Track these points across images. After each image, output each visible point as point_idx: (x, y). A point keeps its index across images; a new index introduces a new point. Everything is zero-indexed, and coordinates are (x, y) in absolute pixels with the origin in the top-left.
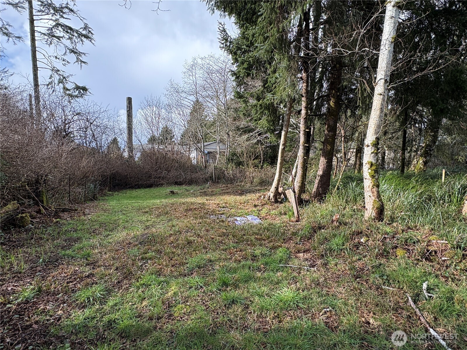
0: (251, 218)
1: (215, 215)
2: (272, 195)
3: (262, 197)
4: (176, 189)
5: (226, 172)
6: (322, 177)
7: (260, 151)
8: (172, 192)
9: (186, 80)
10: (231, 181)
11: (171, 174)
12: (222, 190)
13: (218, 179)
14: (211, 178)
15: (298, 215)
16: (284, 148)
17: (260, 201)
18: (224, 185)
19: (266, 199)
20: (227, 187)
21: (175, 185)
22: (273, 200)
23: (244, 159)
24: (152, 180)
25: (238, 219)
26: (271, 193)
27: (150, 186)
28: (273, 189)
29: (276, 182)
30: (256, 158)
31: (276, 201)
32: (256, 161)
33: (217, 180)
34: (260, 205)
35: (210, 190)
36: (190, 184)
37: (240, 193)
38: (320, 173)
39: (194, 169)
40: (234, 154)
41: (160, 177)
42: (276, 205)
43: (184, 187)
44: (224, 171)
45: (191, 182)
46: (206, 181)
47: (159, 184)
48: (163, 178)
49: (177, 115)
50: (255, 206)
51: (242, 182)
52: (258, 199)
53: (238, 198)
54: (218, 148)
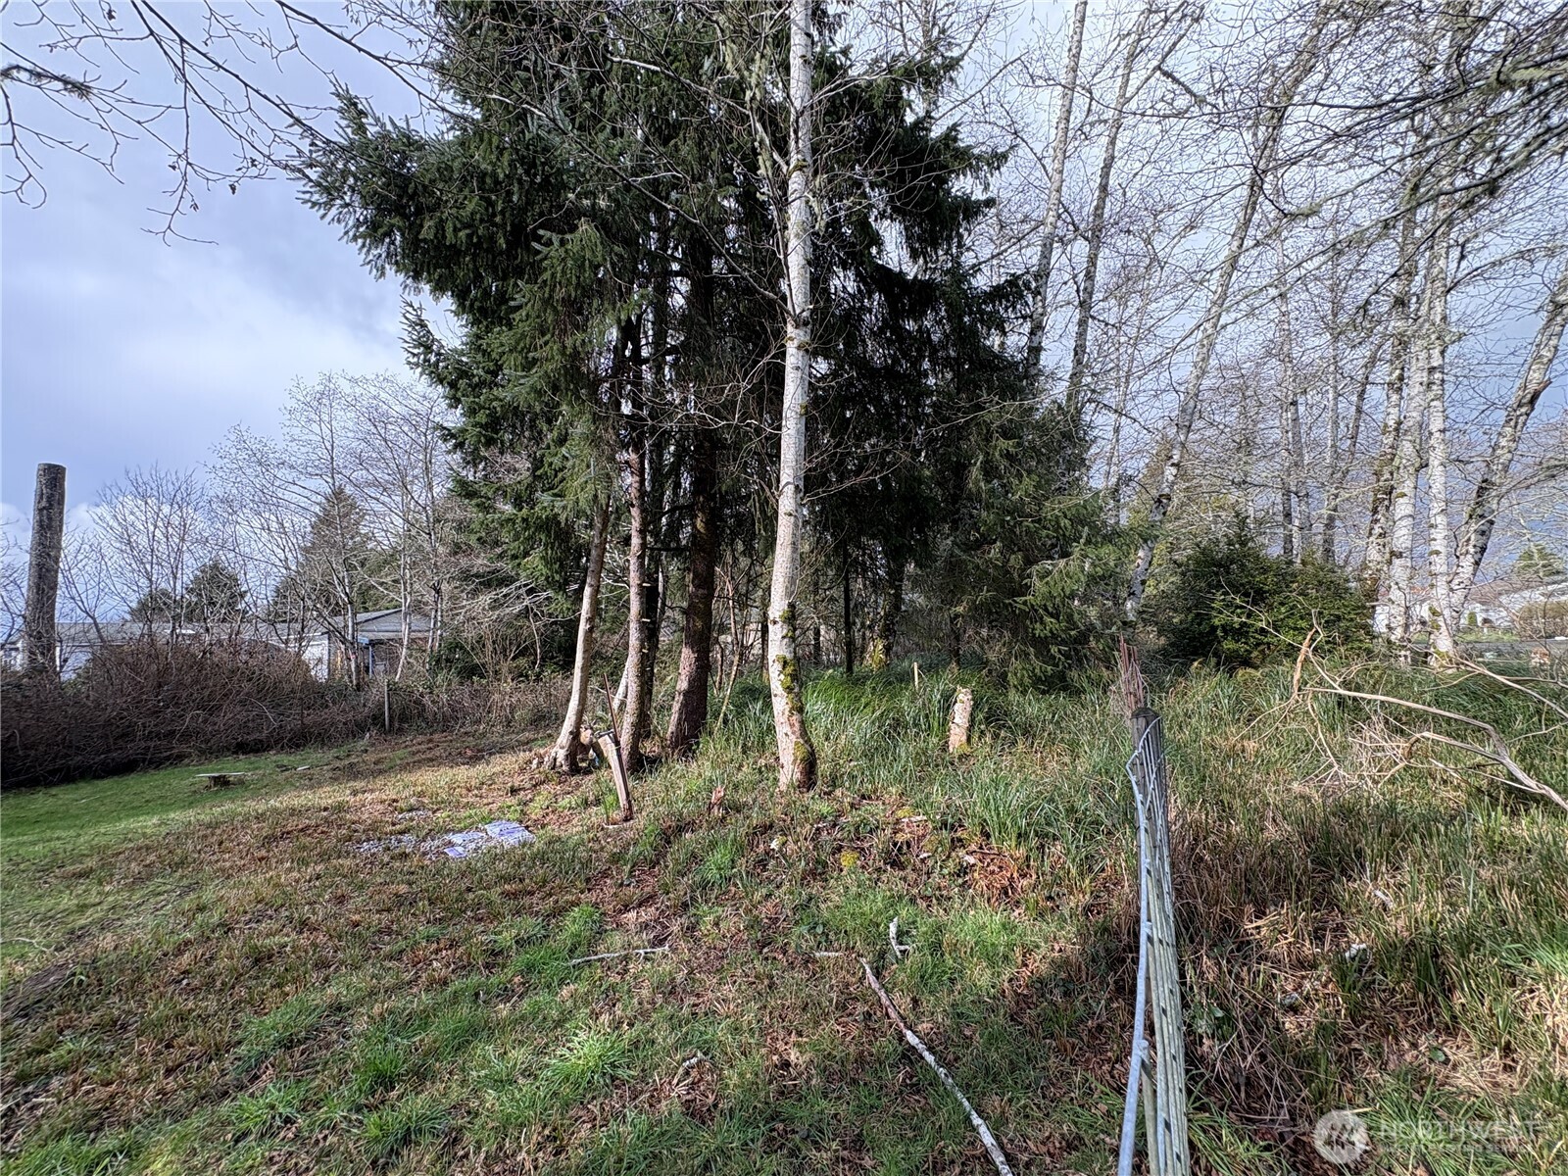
0: (497, 830)
1: (379, 839)
2: (561, 754)
3: (535, 762)
4: (235, 768)
5: (426, 700)
6: (687, 694)
7: (531, 635)
8: (222, 782)
9: (296, 431)
10: (447, 721)
11: (221, 721)
12: (414, 754)
13: (401, 721)
14: (377, 719)
15: (629, 802)
16: (591, 630)
17: (527, 776)
18: (420, 738)
19: (546, 766)
20: (430, 741)
21: (236, 753)
22: (565, 768)
23: (486, 658)
24: (132, 749)
25: (457, 839)
26: (559, 750)
27: (124, 768)
28: (564, 737)
29: (574, 718)
30: (522, 653)
31: (575, 770)
32: (522, 662)
33: (397, 725)
34: (527, 786)
35: (371, 757)
36: (298, 746)
37: (471, 758)
38: (683, 685)
39: (316, 695)
40: (456, 646)
41: (172, 733)
42: (574, 780)
43: (273, 757)
44: (422, 695)
45: (299, 740)
46: (358, 729)
47: (168, 758)
48: (186, 736)
49: (258, 531)
50: (514, 791)
51: (478, 722)
52: (522, 770)
53: (463, 773)
54: (404, 628)
